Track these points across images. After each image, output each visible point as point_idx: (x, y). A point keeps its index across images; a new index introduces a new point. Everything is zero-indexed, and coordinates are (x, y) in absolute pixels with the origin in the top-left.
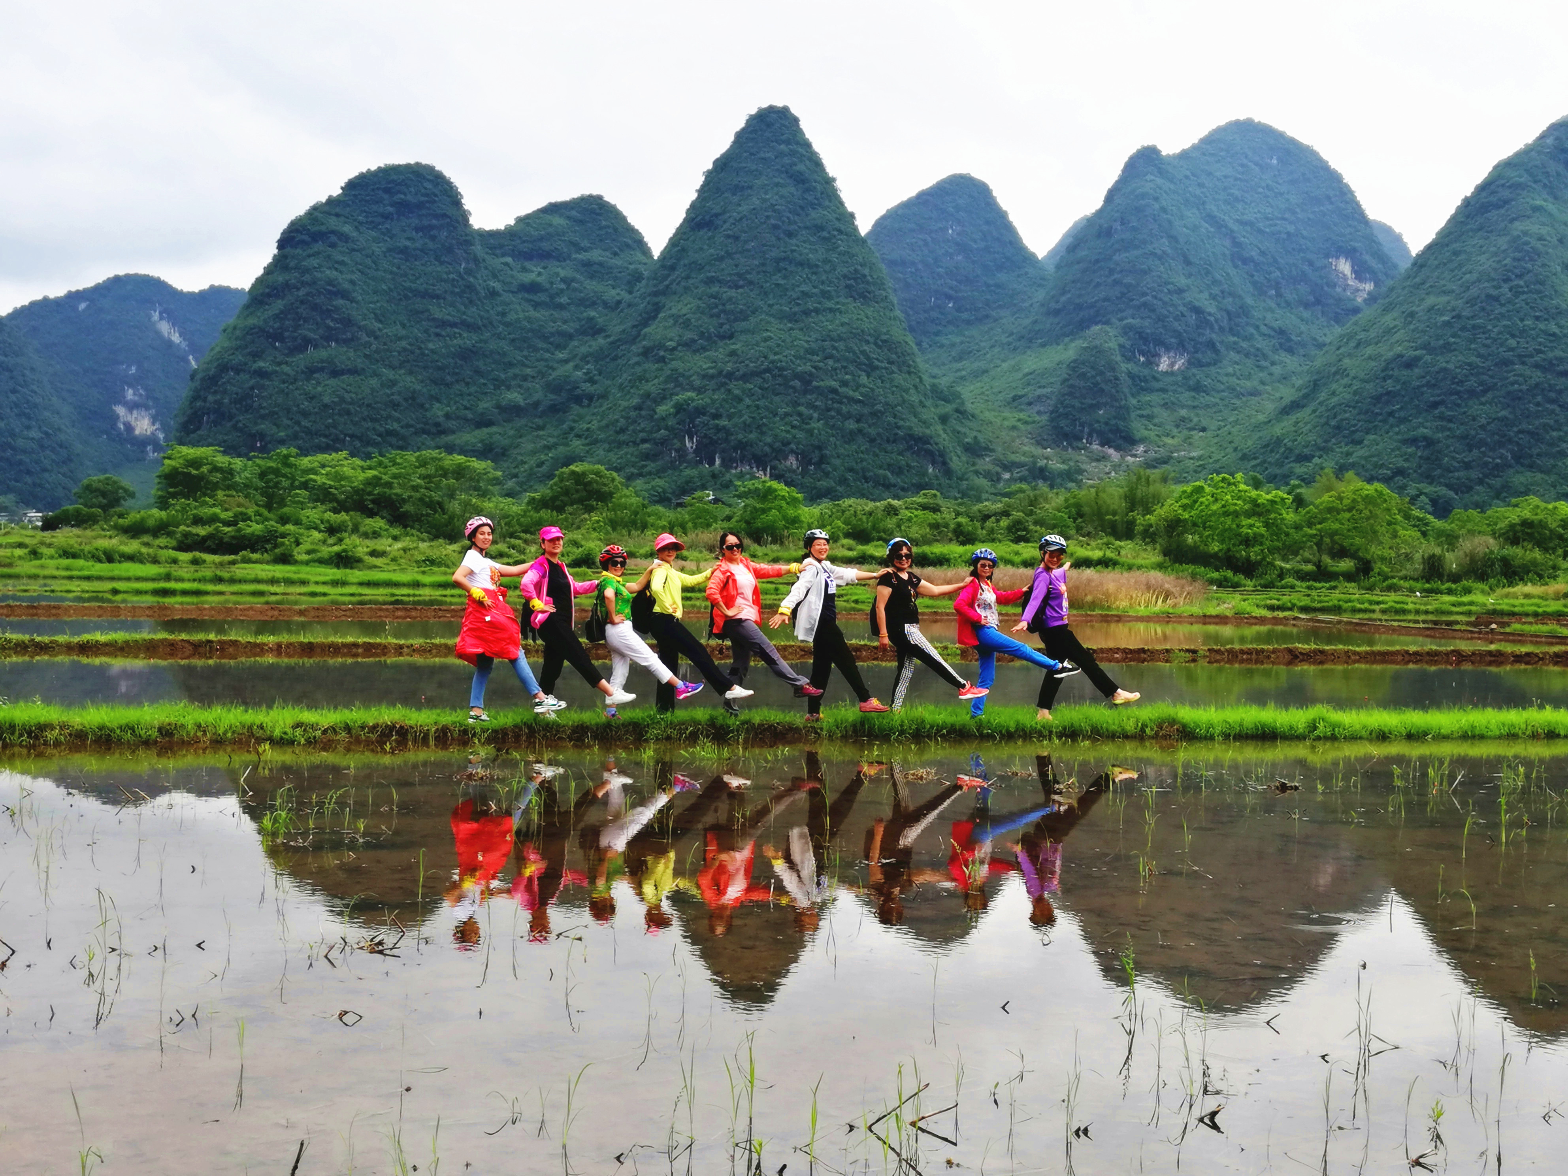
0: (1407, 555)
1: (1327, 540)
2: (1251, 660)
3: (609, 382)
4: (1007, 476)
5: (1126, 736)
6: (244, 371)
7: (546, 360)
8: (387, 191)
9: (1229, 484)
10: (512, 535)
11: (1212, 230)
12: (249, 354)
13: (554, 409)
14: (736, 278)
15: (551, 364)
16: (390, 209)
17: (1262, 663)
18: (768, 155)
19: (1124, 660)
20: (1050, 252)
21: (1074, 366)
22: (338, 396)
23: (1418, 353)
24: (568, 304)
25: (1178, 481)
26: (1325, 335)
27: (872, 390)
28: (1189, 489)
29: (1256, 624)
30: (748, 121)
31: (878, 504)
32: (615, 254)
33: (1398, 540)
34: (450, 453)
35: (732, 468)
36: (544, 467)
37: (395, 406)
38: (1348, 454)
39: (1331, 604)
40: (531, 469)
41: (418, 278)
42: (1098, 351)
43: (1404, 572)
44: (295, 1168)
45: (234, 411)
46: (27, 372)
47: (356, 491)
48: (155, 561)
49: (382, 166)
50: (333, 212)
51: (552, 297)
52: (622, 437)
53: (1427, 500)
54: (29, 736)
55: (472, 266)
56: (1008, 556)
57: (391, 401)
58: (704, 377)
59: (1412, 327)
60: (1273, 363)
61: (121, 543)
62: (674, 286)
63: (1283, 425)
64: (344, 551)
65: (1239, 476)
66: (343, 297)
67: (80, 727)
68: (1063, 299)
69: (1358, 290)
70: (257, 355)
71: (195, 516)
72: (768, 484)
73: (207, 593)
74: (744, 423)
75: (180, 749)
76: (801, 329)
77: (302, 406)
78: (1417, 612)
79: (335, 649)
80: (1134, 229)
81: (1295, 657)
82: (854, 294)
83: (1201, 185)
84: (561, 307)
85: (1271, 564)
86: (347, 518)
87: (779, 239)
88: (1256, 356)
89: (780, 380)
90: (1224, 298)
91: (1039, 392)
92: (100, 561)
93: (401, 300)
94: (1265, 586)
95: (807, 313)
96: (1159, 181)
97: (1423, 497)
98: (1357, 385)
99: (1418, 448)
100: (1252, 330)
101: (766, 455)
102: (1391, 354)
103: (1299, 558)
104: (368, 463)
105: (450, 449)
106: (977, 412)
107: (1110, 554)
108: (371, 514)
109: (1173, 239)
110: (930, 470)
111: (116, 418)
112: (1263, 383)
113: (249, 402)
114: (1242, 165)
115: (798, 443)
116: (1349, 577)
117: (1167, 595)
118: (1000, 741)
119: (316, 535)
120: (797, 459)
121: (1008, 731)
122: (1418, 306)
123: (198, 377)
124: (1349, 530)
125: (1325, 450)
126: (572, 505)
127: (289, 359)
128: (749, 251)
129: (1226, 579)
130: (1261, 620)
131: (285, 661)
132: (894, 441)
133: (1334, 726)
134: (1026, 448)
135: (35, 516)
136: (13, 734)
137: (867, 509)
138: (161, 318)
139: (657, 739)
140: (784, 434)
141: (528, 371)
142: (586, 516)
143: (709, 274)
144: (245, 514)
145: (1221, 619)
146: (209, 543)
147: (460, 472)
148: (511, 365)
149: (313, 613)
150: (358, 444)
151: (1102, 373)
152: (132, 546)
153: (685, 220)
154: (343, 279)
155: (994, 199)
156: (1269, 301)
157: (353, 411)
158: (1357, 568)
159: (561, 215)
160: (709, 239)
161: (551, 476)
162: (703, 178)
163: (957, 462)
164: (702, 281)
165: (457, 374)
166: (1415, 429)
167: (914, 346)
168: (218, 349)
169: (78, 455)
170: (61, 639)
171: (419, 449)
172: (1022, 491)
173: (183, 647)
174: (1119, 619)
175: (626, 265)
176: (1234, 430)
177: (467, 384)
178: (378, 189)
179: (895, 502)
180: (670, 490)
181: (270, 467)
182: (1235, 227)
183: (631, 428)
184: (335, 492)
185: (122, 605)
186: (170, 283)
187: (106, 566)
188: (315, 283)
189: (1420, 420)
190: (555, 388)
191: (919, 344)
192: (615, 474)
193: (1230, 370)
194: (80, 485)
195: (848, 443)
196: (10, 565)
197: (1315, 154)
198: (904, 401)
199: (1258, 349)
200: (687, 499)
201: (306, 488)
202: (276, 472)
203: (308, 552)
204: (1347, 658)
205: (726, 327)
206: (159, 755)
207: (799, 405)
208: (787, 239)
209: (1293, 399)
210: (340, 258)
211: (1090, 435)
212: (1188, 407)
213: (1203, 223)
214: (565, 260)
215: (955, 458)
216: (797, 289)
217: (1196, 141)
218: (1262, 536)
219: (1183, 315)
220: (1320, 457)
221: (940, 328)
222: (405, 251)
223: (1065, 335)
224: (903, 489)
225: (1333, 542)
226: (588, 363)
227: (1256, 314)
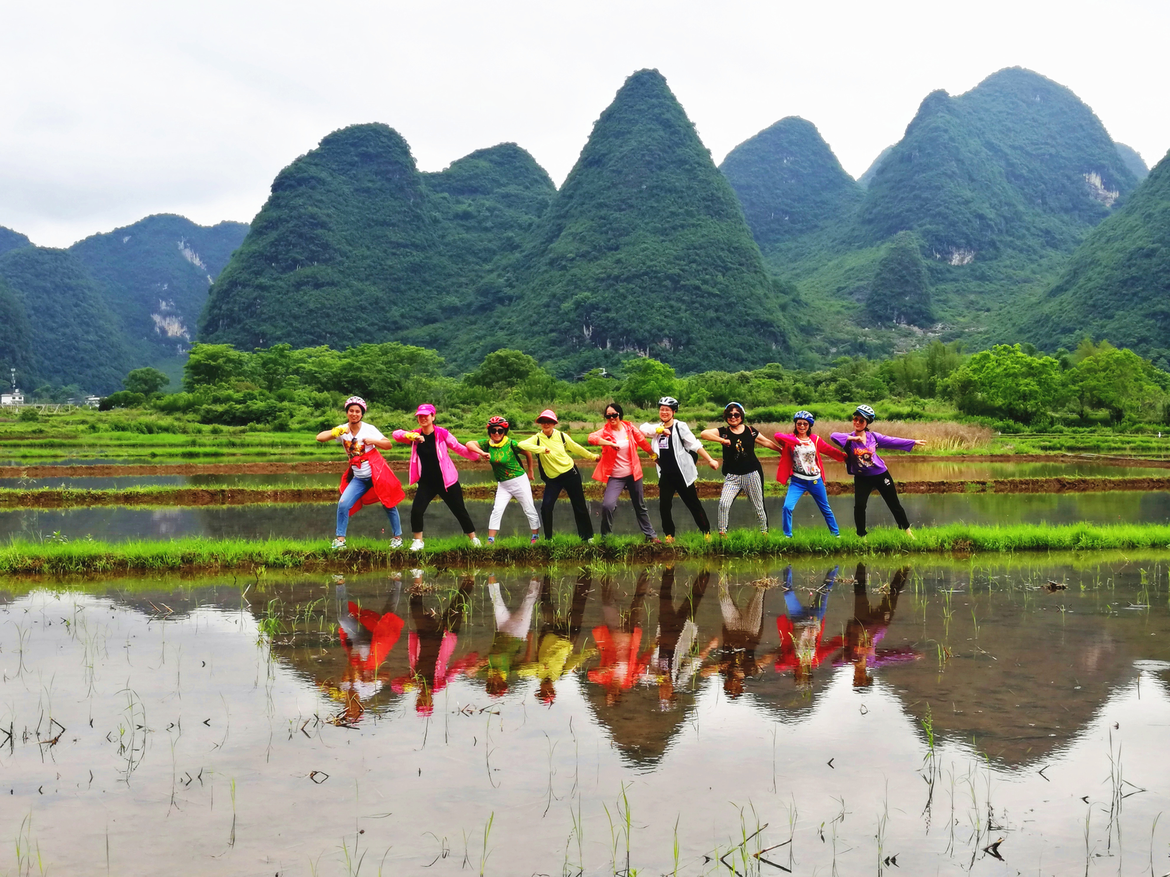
0: (1150, 405)
1: (1088, 394)
2: (1028, 490)
3: (525, 286)
4: (834, 350)
5: (929, 550)
6: (249, 285)
7: (476, 271)
8: (353, 145)
9: (1010, 352)
10: (453, 406)
11: (990, 154)
12: (253, 272)
13: (484, 308)
14: (619, 203)
15: (480, 274)
16: (356, 159)
17: (1037, 491)
18: (642, 107)
19: (928, 491)
20: (864, 175)
21: (885, 263)
22: (320, 303)
23: (1155, 246)
24: (492, 228)
25: (969, 351)
26: (1082, 233)
27: (727, 286)
28: (978, 356)
29: (1032, 461)
30: (626, 81)
31: (733, 375)
32: (527, 188)
33: (1143, 393)
34: (405, 344)
35: (619, 349)
36: (477, 353)
37: (363, 309)
38: (1103, 327)
39: (1091, 444)
40: (467, 355)
41: (378, 211)
42: (904, 251)
43: (1148, 418)
45: (242, 316)
46: (86, 291)
47: (335, 375)
48: (185, 432)
49: (349, 126)
50: (313, 162)
51: (480, 222)
52: (536, 329)
53: (1165, 361)
54: (84, 565)
55: (419, 200)
56: (836, 413)
57: (361, 306)
58: (597, 280)
59: (1150, 225)
60: (1041, 257)
61: (159, 418)
62: (572, 211)
63: (1051, 305)
64: (327, 420)
65: (1017, 345)
66: (322, 227)
67: (122, 558)
68: (875, 211)
69: (1106, 198)
70: (258, 274)
71: (214, 397)
72: (648, 361)
73: (223, 455)
74: (628, 314)
75: (199, 573)
76: (671, 241)
77: (293, 311)
78: (1160, 449)
79: (318, 495)
80: (929, 155)
81: (1063, 486)
82: (711, 212)
83: (981, 119)
84: (486, 230)
85: (1044, 414)
86: (329, 396)
87: (652, 172)
88: (1028, 251)
89: (655, 281)
90: (1001, 207)
91: (858, 284)
92: (143, 433)
93: (365, 228)
94: (1040, 431)
95: (674, 228)
96: (948, 117)
97: (1162, 359)
98: (1107, 272)
99: (1157, 320)
100: (1024, 231)
101: (645, 339)
102: (1134, 247)
103: (1066, 409)
104: (344, 353)
105: (405, 341)
106: (809, 301)
107: (916, 409)
108: (347, 392)
109: (960, 161)
110: (774, 347)
111: (153, 324)
112: (1034, 273)
113: (253, 309)
114: (1013, 103)
115: (670, 330)
116: (1106, 423)
117: (962, 440)
118: (829, 556)
119: (305, 409)
120: (670, 342)
121: (835, 548)
122: (1154, 209)
123: (215, 291)
124: (1104, 386)
125: (1084, 324)
126: (498, 381)
127: (283, 276)
128: (629, 181)
129: (1009, 427)
130: (1037, 458)
131: (280, 504)
132: (745, 326)
133: (1095, 538)
134: (849, 328)
135: (94, 400)
136: (71, 563)
137: (725, 379)
138: (186, 247)
139: (561, 558)
140: (659, 323)
141: (463, 280)
142: (509, 389)
143: (599, 201)
144: (252, 394)
145: (1005, 458)
146: (225, 417)
147: (412, 359)
148: (450, 275)
149: (302, 468)
150: (336, 339)
151: (906, 268)
152: (167, 421)
153: (579, 160)
154: (321, 213)
155: (819, 135)
156: (1037, 208)
157: (331, 314)
158: (1112, 416)
159: (485, 160)
160: (599, 173)
161: (481, 360)
162: (593, 127)
163: (794, 341)
164: (593, 206)
165: (409, 283)
166: (1154, 305)
167: (759, 251)
168: (229, 269)
169: (126, 352)
170: (111, 491)
171: (382, 342)
172: (846, 362)
173: (203, 496)
175: (535, 196)
176: (1012, 310)
177: (417, 291)
178: (347, 143)
179: (747, 373)
180: (572, 369)
181: (270, 358)
182: (1008, 151)
183: (542, 321)
184: (320, 376)
186: (191, 220)
187: (148, 436)
188: (300, 217)
189: (1159, 298)
190: (483, 292)
191: (762, 249)
192: (530, 357)
193: (1008, 263)
194: (128, 375)
195: (709, 328)
196: (75, 437)
197: (1069, 93)
198: (752, 294)
199: (1029, 246)
200: (585, 375)
201: (297, 374)
202: (275, 362)
203: (300, 422)
204: (1105, 485)
205: (613, 241)
206: (182, 577)
207: (670, 299)
208: (658, 172)
209: (1058, 284)
210: (319, 197)
211: (899, 317)
212: (975, 292)
213: (983, 148)
214: (489, 194)
215: (793, 338)
216: (667, 210)
217: (976, 85)
218: (1036, 392)
219: (969, 221)
220: (1081, 329)
221: (778, 236)
222: (367, 190)
223: (878, 239)
224: (753, 363)
225: (1093, 396)
226: (508, 272)
227: (1027, 218)
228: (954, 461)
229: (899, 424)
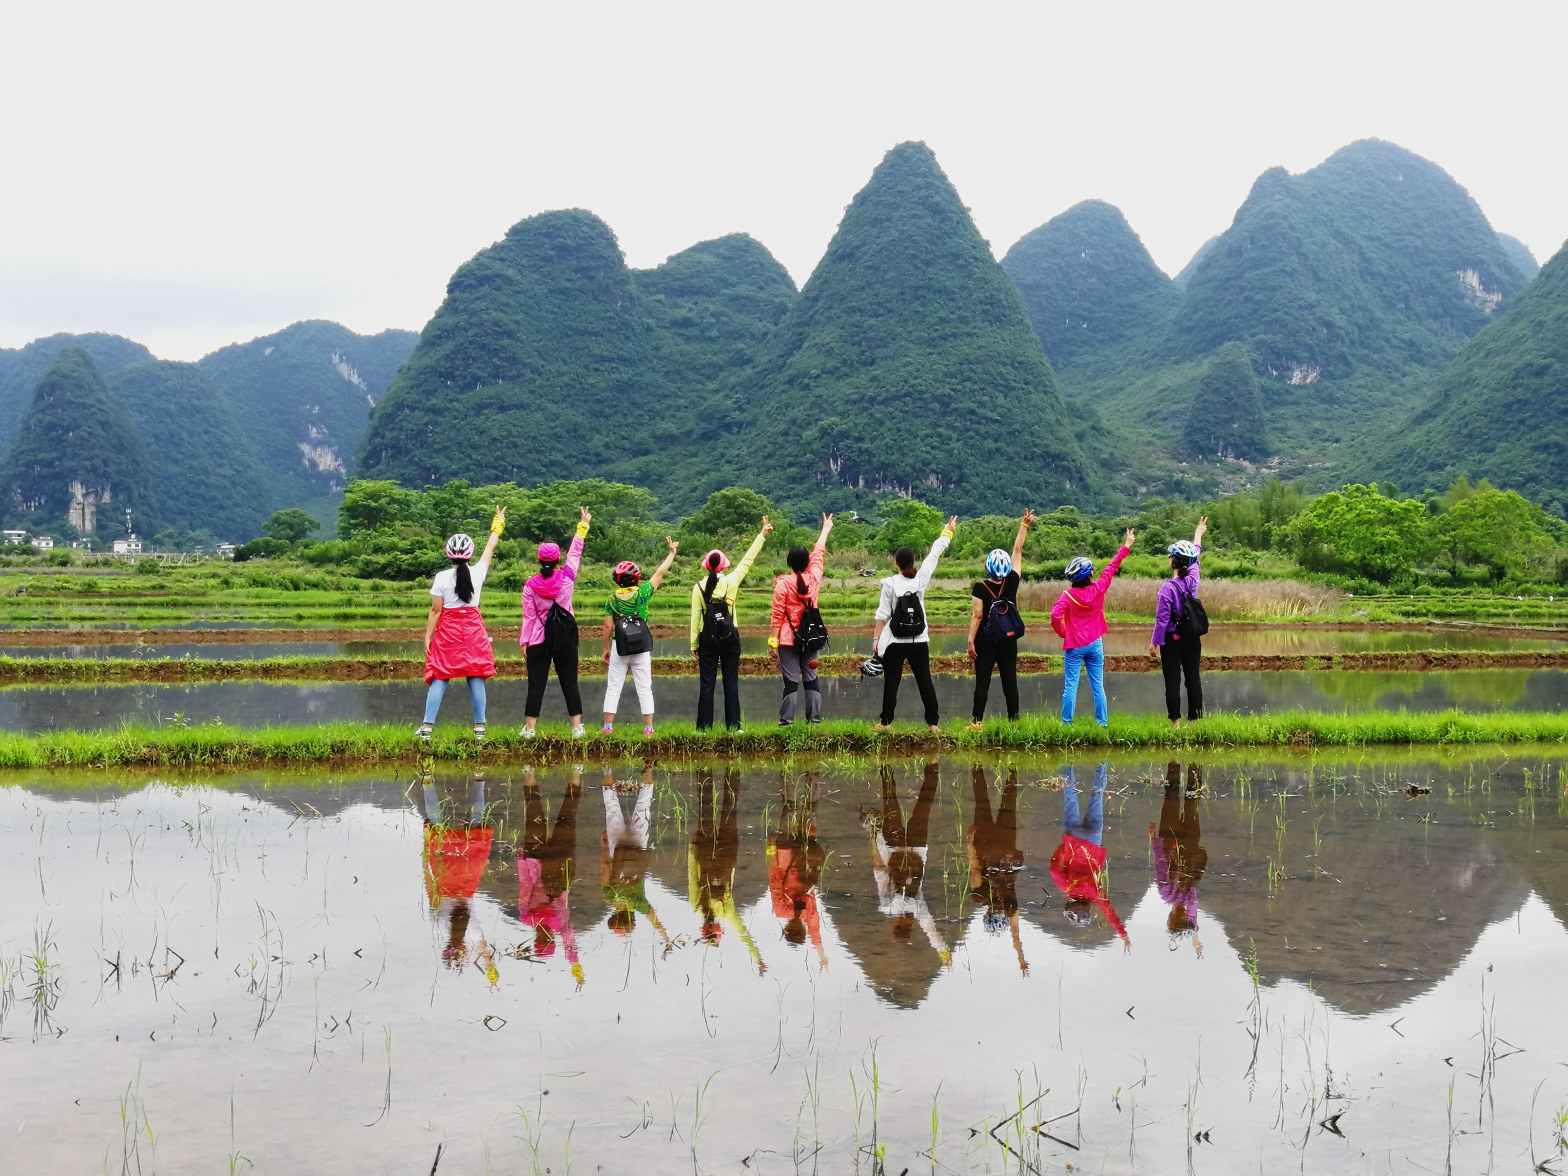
0: (1540, 560)
1: (1462, 547)
2: (1385, 666)
3: (757, 410)
4: (1143, 490)
5: (1258, 743)
6: (419, 408)
7: (697, 391)
8: (547, 235)
9: (1363, 493)
11: (1340, 246)
12: (424, 392)
13: (706, 437)
14: (876, 307)
15: (702, 394)
16: (551, 253)
17: (1397, 668)
18: (905, 189)
19: (1260, 668)
20: (1182, 272)
21: (1206, 382)
22: (506, 430)
23: (1547, 361)
24: (718, 337)
25: (1313, 492)
26: (1455, 346)
27: (1010, 410)
28: (1324, 498)
30: (885, 157)
32: (761, 288)
33: (1531, 545)
34: (610, 481)
35: (875, 488)
36: (698, 492)
37: (558, 437)
38: (1480, 462)
39: (1465, 609)
40: (685, 494)
41: (577, 317)
42: (1232, 367)
43: (1537, 577)
44: (434, 1170)
45: (410, 446)
46: (219, 414)
47: (523, 519)
48: (338, 588)
50: (498, 257)
51: (702, 331)
52: (771, 462)
53: (1560, 506)
54: (211, 755)
55: (628, 304)
56: (1145, 569)
57: (555, 434)
58: (847, 402)
59: (1541, 336)
60: (1404, 375)
61: (307, 572)
62: (817, 317)
63: (1416, 434)
64: (513, 575)
65: (1373, 485)
66: (509, 336)
67: (257, 746)
68: (1195, 317)
69: (1485, 301)
70: (429, 393)
71: (375, 545)
72: (910, 504)
73: (385, 617)
74: (886, 445)
75: (351, 765)
76: (940, 354)
77: (472, 440)
78: (1551, 615)
80: (1263, 247)
81: (1428, 662)
82: (991, 318)
83: (1329, 203)
84: (711, 340)
85: (1406, 571)
86: (515, 544)
87: (917, 268)
88: (1387, 367)
89: (920, 403)
90: (1354, 312)
91: (1174, 407)
92: (287, 589)
93: (562, 338)
94: (1401, 593)
95: (944, 338)
96: (1287, 200)
97: (1555, 503)
98: (1487, 393)
99: (1550, 454)
100: (1383, 343)
101: (907, 475)
102: (1521, 362)
103: (1434, 565)
104: (534, 492)
105: (609, 477)
106: (1113, 428)
107: (1246, 564)
108: (538, 540)
109: (1303, 256)
110: (1068, 486)
111: (301, 455)
112: (1394, 394)
113: (424, 437)
114: (1369, 183)
115: (938, 464)
116: (1484, 582)
117: (1303, 603)
118: (1134, 749)
120: (938, 479)
121: (1141, 740)
122: (1546, 315)
123: (377, 414)
124: (1483, 537)
125: (1457, 458)
126: (724, 527)
127: (460, 397)
128: (888, 280)
129: (1362, 587)
130: (1397, 626)
132: (1032, 460)
133: (1466, 729)
134: (1161, 463)
135: (228, 548)
136: (196, 752)
137: (1006, 525)
138: (341, 361)
140: (924, 455)
141: (682, 402)
142: (737, 537)
143: (851, 305)
144: (422, 542)
145: (1357, 626)
146: (388, 570)
147: (618, 499)
148: (665, 396)
150: (525, 474)
151: (1235, 388)
152: (317, 574)
153: (827, 254)
154: (507, 319)
155: (1125, 222)
156: (1398, 314)
157: (519, 443)
158: (1491, 574)
159: (710, 254)
160: (851, 270)
161: (703, 501)
162: (844, 213)
163: (1093, 479)
164: (844, 311)
165: (615, 406)
166: (1546, 436)
167: (1050, 366)
168: (394, 388)
169: (267, 490)
170: (246, 662)
171: (581, 478)
172: (1158, 504)
173: (359, 668)
174: (1255, 627)
175: (771, 298)
176: (1368, 441)
177: (625, 415)
178: (539, 234)
180: (816, 511)
181: (443, 498)
182: (1363, 243)
183: (779, 452)
185: (305, 630)
186: (349, 328)
187: (293, 593)
188: (482, 324)
189: (1551, 427)
190: (707, 418)
191: (1054, 364)
192: (763, 497)
193: (1362, 382)
194: (269, 518)
195: (987, 462)
196: (204, 594)
197: (1440, 170)
198: (1041, 420)
199: (1389, 361)
201: (477, 518)
202: (449, 503)
204: (1481, 661)
205: (868, 354)
206: (332, 770)
207: (938, 426)
208: (924, 268)
209: (1424, 408)
210: (505, 300)
211: (1225, 448)
212: (1321, 419)
213: (1332, 240)
214: (714, 296)
215: (1092, 474)
216: (935, 316)
217: (1323, 161)
218: (1396, 543)
219: (1314, 330)
220: (1453, 465)
221: (1075, 348)
222: (564, 292)
223: (1198, 352)
224: (1041, 505)
225: (1467, 548)
226: (737, 392)
227: (1386, 327)
228: (1293, 630)
229: (1225, 582)
